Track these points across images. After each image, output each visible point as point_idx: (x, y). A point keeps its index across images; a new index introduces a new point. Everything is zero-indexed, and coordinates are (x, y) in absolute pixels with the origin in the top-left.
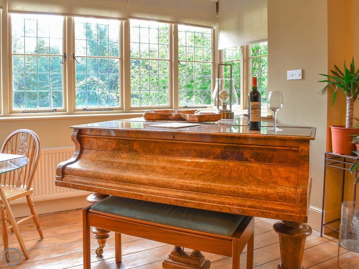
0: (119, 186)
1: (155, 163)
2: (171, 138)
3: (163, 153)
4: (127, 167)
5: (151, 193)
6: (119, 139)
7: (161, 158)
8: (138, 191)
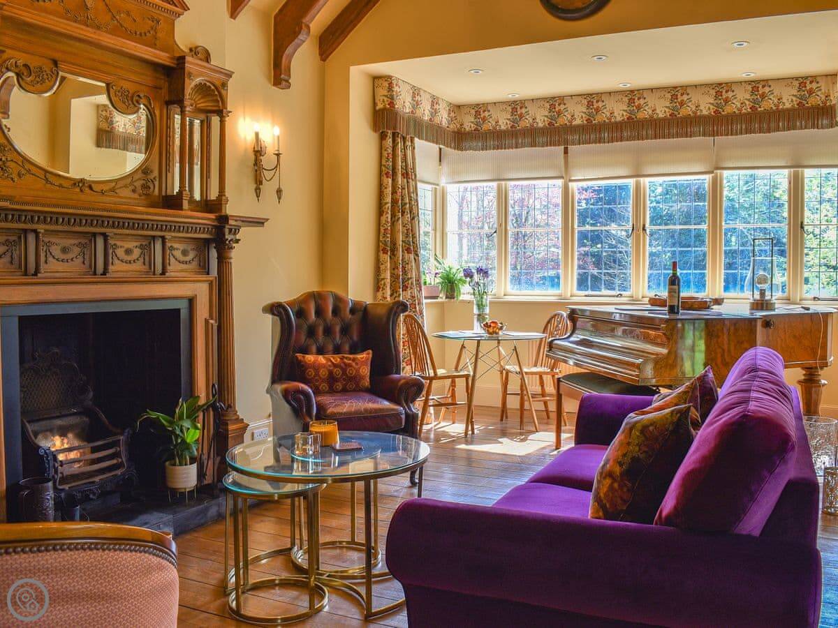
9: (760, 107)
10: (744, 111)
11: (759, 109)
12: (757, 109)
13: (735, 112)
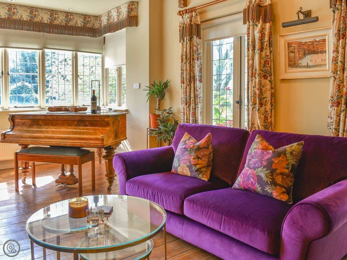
0: (31, 140)
1: (49, 130)
2: (56, 117)
3: (53, 125)
4: (36, 132)
5: (46, 141)
6: (32, 119)
7: (51, 127)
8: (40, 141)
9: (69, 24)
10: (62, 24)
11: (68, 25)
12: (67, 24)
13: (58, 24)
